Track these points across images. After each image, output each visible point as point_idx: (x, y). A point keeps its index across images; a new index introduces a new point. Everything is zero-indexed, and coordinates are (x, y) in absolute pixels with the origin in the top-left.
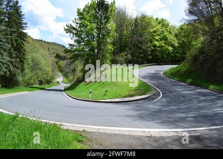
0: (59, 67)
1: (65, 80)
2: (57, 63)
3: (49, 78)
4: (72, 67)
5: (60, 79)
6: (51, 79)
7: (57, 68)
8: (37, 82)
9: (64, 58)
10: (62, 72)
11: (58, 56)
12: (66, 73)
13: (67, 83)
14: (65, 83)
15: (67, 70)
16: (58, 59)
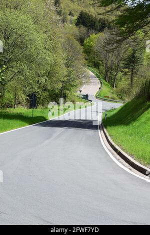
0: (88, 51)
1: (106, 90)
2: (81, 41)
3: (60, 85)
4: (126, 49)
5: (92, 86)
6: (64, 88)
7: (82, 56)
8: (23, 97)
9: (102, 26)
10: (96, 65)
11: (84, 21)
12: (109, 69)
13: (113, 100)
14: (105, 99)
15: (112, 59)
16: (83, 29)
